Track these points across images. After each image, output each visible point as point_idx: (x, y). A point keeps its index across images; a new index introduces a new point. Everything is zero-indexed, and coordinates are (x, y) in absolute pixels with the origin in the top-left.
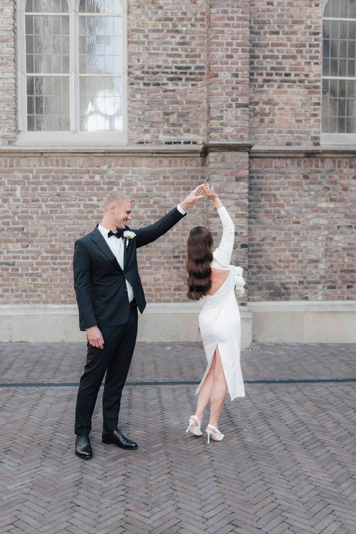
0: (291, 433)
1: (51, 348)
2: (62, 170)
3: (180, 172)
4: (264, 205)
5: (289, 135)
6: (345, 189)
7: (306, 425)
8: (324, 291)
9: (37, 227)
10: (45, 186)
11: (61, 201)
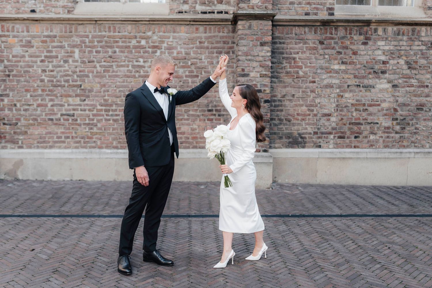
0: (296, 260)
1: (104, 185)
2: (114, 36)
3: (214, 38)
4: (285, 67)
5: (308, 6)
6: (355, 53)
7: (310, 253)
8: (334, 140)
9: (93, 84)
10: (99, 49)
11: (113, 62)
